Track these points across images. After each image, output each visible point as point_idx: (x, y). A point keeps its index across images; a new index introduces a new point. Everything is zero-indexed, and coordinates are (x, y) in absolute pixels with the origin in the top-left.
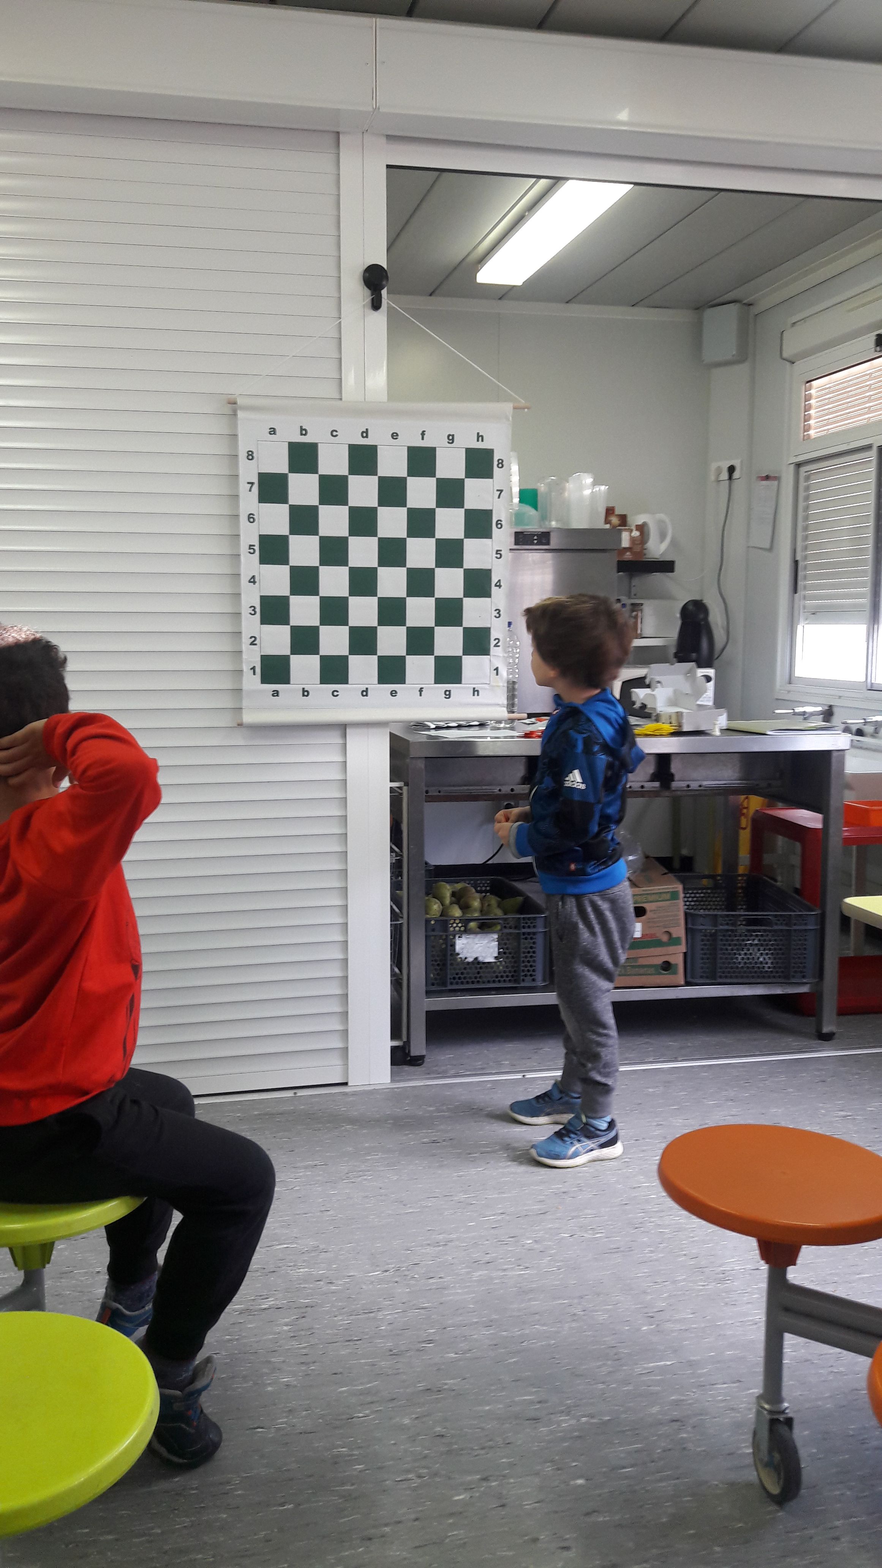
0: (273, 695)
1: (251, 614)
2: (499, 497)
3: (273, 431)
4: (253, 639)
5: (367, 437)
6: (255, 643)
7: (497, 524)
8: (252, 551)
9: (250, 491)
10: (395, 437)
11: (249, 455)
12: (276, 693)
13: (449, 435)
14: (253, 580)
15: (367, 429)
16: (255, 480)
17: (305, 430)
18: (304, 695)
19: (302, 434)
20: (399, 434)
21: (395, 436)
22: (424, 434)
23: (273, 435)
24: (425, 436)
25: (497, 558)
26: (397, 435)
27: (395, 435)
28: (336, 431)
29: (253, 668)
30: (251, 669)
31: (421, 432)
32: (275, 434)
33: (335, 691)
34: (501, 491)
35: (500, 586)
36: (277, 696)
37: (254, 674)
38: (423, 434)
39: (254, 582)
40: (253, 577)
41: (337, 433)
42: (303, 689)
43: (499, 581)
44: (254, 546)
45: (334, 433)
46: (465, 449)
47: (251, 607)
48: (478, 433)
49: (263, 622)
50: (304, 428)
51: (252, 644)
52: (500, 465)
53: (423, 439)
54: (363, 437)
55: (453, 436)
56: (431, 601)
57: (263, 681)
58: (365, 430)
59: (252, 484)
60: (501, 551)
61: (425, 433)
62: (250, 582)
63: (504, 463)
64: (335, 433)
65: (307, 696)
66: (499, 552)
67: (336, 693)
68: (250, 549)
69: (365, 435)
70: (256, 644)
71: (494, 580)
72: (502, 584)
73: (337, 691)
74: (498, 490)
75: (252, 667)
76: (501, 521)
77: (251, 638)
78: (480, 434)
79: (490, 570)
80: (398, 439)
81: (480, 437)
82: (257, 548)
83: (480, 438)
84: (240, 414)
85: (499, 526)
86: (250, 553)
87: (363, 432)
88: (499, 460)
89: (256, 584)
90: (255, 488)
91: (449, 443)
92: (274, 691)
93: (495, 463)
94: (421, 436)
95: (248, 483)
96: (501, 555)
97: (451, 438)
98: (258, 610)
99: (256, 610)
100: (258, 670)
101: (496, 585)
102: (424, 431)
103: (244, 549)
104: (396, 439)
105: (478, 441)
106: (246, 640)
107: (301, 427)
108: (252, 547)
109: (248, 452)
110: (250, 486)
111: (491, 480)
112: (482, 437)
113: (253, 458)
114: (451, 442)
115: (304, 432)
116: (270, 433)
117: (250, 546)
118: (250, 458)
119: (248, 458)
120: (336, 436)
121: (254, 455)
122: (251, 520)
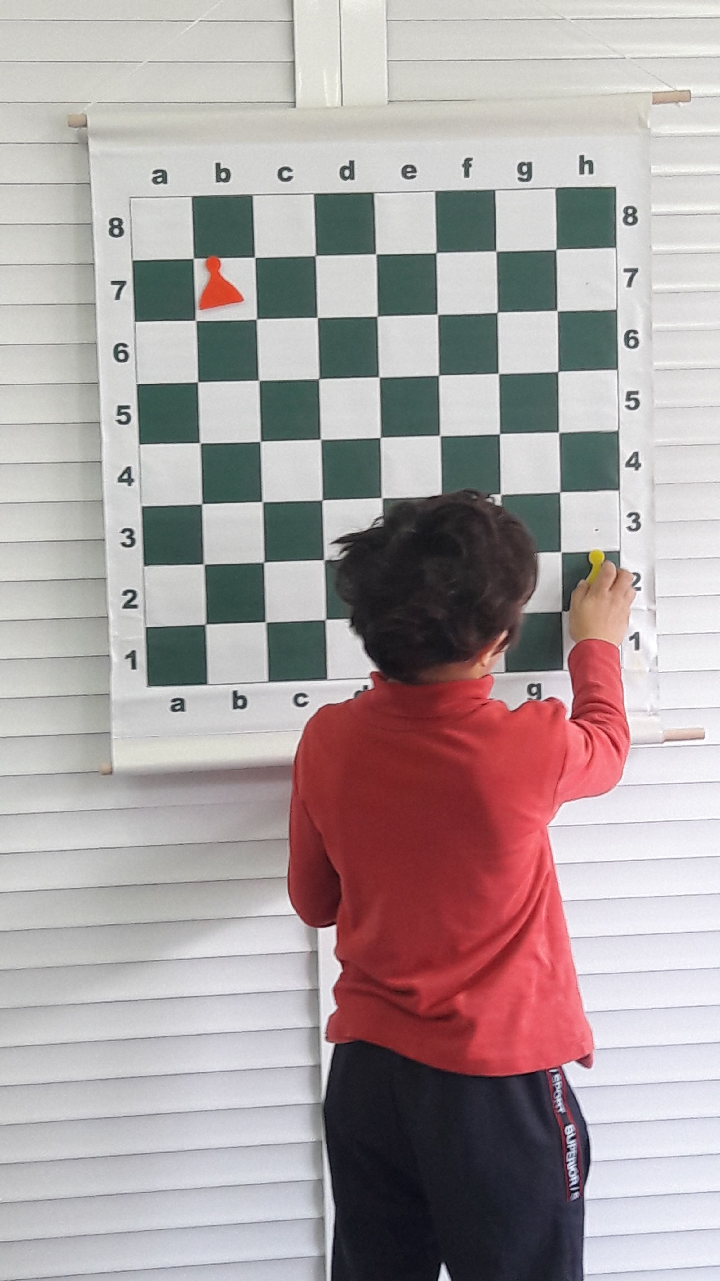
0: (173, 709)
1: (124, 545)
2: (629, 284)
3: (161, 177)
4: (130, 595)
5: (352, 177)
6: (133, 603)
7: (627, 339)
8: (123, 418)
9: (118, 297)
10: (409, 175)
11: (113, 227)
12: (179, 705)
13: (521, 165)
14: (126, 477)
15: (352, 163)
16: (128, 276)
17: (227, 172)
18: (236, 707)
19: (219, 179)
20: (418, 169)
21: (409, 172)
22: (470, 165)
23: (162, 185)
24: (471, 169)
25: (628, 407)
26: (414, 169)
27: (409, 169)
28: (289, 170)
29: (132, 656)
30: (127, 657)
31: (462, 162)
32: (165, 181)
33: (297, 696)
34: (634, 271)
35: (637, 466)
36: (182, 709)
37: (134, 666)
38: (467, 164)
39: (130, 481)
40: (128, 470)
41: (290, 174)
42: (235, 693)
43: (636, 454)
44: (127, 407)
45: (284, 174)
46: (554, 191)
47: (124, 531)
48: (582, 157)
49: (148, 562)
50: (222, 167)
51: (128, 605)
52: (630, 220)
53: (467, 174)
54: (344, 178)
55: (530, 165)
57: (154, 680)
58: (347, 164)
59: (122, 284)
60: (637, 393)
61: (471, 162)
62: (121, 480)
63: (637, 215)
64: (286, 174)
65: (244, 706)
66: (632, 396)
67: (301, 700)
68: (119, 413)
69: (347, 173)
70: (135, 606)
71: (625, 454)
72: (640, 461)
73: (304, 695)
74: (626, 270)
75: (128, 652)
76: (635, 332)
77: (125, 593)
78: (586, 159)
79: (616, 433)
80: (416, 179)
81: (585, 165)
82: (134, 412)
83: (587, 167)
84: (94, 146)
85: (632, 343)
86: (119, 422)
87: (343, 169)
88: (627, 209)
89: (133, 484)
90: (128, 293)
91: (521, 179)
92: (174, 700)
93: (620, 215)
94: (463, 169)
95: (114, 283)
96: (637, 402)
97: (525, 169)
98: (138, 536)
99: (134, 536)
100: (142, 658)
101: (628, 464)
102: (471, 159)
103: (108, 414)
104: (413, 177)
105: (582, 172)
106: (115, 600)
107: (218, 165)
108: (123, 411)
109: (112, 221)
110: (117, 287)
111: (612, 250)
112: (590, 163)
113: (122, 232)
114: (525, 177)
115: (223, 175)
116: (155, 181)
117: (120, 408)
118: (116, 231)
119: (111, 233)
120: (290, 178)
121: (123, 226)
122: (122, 356)
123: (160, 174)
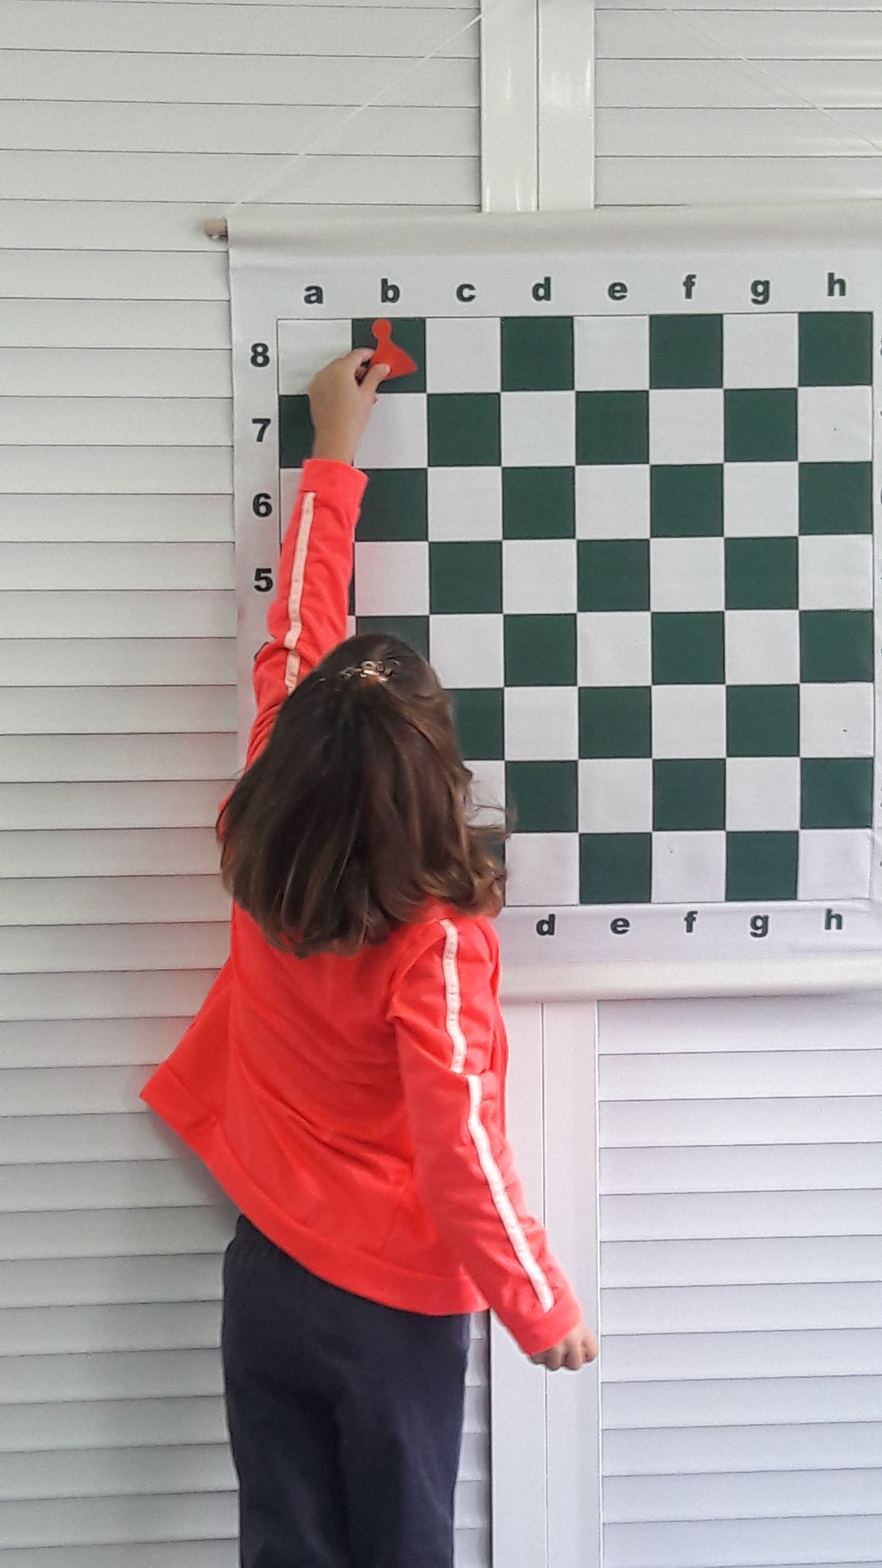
3: (315, 295)
5: (547, 297)
8: (263, 584)
9: (260, 439)
10: (618, 295)
11: (256, 354)
13: (756, 284)
15: (548, 280)
16: (272, 411)
17: (395, 289)
19: (385, 298)
20: (628, 287)
21: (617, 291)
22: (693, 284)
23: (316, 304)
24: (694, 289)
26: (624, 288)
27: (618, 288)
28: (471, 287)
31: (684, 279)
32: (320, 300)
38: (689, 282)
41: (472, 293)
44: (269, 571)
45: (464, 293)
46: (796, 316)
48: (831, 276)
50: (390, 283)
53: (689, 295)
54: (537, 297)
55: (766, 284)
56: (716, 694)
58: (542, 282)
59: (266, 422)
61: (693, 280)
64: (466, 293)
68: (258, 578)
69: (541, 292)
71: (880, 638)
78: (836, 277)
79: (871, 612)
80: (625, 300)
81: (836, 285)
83: (837, 287)
84: (236, 257)
86: (258, 588)
87: (537, 287)
90: (272, 433)
91: (755, 301)
93: (877, 346)
94: (684, 288)
95: (255, 421)
97: (760, 289)
102: (694, 276)
103: (244, 578)
104: (622, 297)
105: (831, 292)
107: (384, 281)
108: (263, 575)
109: (255, 347)
110: (260, 426)
111: (868, 388)
112: (842, 283)
113: (266, 361)
114: (760, 298)
115: (391, 294)
116: (308, 300)
117: (259, 571)
118: (260, 360)
119: (254, 361)
120: (471, 298)
121: (269, 354)
122: (263, 509)
123: (314, 291)
